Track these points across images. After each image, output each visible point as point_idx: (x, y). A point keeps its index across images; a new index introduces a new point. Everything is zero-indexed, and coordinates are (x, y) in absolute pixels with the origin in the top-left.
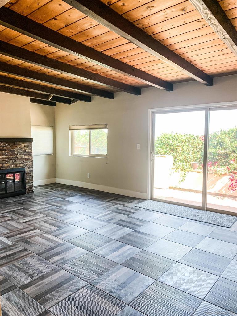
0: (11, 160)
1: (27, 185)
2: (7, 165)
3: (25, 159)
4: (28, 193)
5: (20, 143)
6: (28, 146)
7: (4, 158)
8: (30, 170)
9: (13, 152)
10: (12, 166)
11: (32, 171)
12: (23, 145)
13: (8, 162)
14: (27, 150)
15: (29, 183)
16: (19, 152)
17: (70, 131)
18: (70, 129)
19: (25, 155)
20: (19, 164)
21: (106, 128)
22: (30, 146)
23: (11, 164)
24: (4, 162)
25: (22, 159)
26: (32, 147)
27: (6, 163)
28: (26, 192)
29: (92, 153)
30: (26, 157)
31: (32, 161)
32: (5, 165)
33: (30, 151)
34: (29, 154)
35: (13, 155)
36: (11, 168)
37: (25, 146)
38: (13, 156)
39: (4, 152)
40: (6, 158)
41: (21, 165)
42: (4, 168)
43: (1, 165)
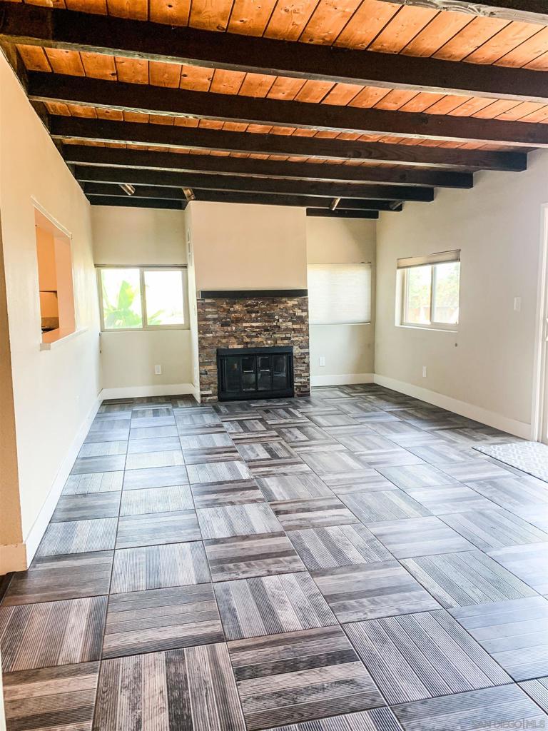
0: (268, 330)
1: (297, 380)
2: (260, 339)
3: (294, 329)
4: (298, 396)
5: (284, 300)
6: (299, 306)
7: (253, 327)
8: (303, 351)
9: (270, 317)
10: (269, 342)
11: (308, 353)
12: (291, 303)
13: (260, 334)
14: (299, 313)
15: (300, 376)
16: (281, 316)
17: (399, 272)
18: (399, 268)
19: (294, 323)
20: (282, 339)
21: (458, 259)
22: (304, 306)
23: (267, 339)
24: (254, 334)
25: (287, 329)
26: (307, 305)
27: (258, 337)
28: (293, 393)
30: (295, 326)
31: (308, 335)
32: (255, 340)
33: (304, 314)
34: (302, 320)
35: (270, 322)
36: (267, 346)
37: (293, 306)
38: (271, 324)
39: (253, 315)
40: (257, 327)
41: (286, 341)
42: (253, 346)
43: (248, 340)
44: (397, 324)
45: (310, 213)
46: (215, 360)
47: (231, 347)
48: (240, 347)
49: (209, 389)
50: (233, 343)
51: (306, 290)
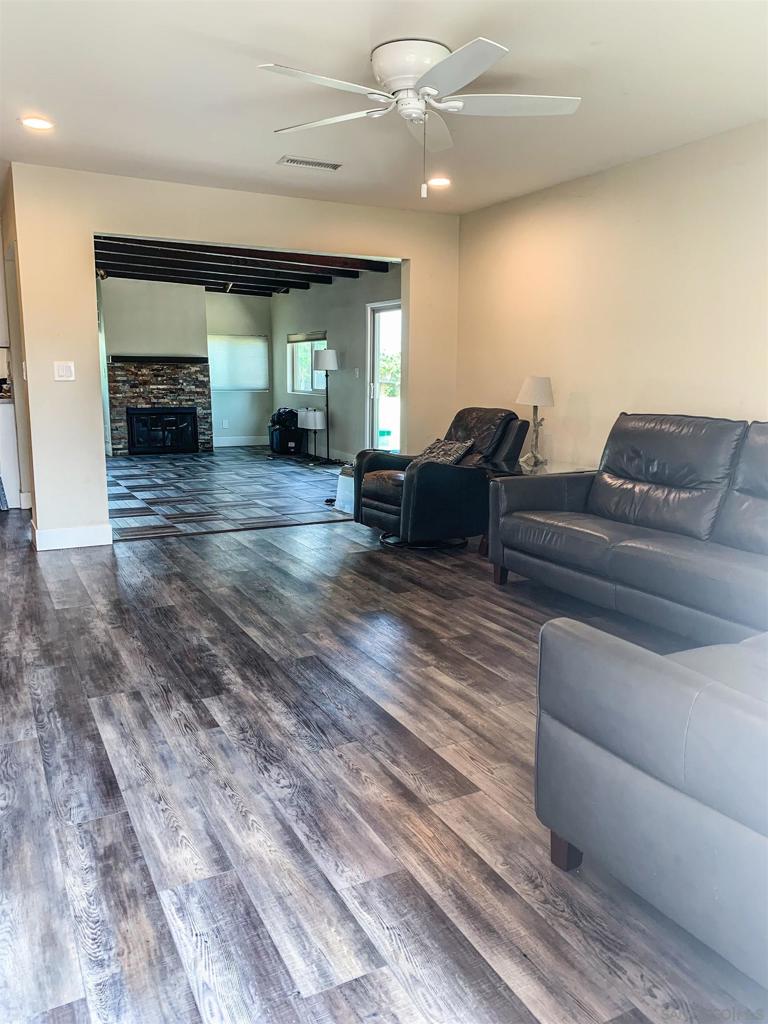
0: (173, 392)
1: (201, 437)
2: (166, 400)
3: (197, 393)
4: (204, 451)
5: (187, 366)
6: (201, 372)
7: (160, 389)
8: (205, 412)
9: (175, 381)
10: (175, 403)
11: (210, 414)
12: (193, 369)
13: (166, 395)
14: (201, 378)
15: (204, 434)
16: (185, 380)
17: (289, 345)
18: (289, 342)
19: (197, 386)
20: (187, 400)
21: (325, 339)
22: (205, 371)
23: (173, 400)
24: (160, 395)
25: (191, 392)
26: (208, 371)
27: (164, 398)
28: (198, 448)
29: (315, 387)
30: (198, 390)
31: (210, 397)
32: (162, 400)
33: (206, 379)
34: (206, 385)
35: (175, 385)
36: (173, 406)
37: (196, 372)
38: (176, 387)
39: (159, 379)
40: (163, 389)
41: (190, 403)
42: (160, 406)
43: (155, 401)
44: (289, 391)
45: (207, 289)
46: (125, 418)
47: (139, 406)
48: (148, 406)
49: (119, 444)
50: (141, 403)
51: (207, 358)
